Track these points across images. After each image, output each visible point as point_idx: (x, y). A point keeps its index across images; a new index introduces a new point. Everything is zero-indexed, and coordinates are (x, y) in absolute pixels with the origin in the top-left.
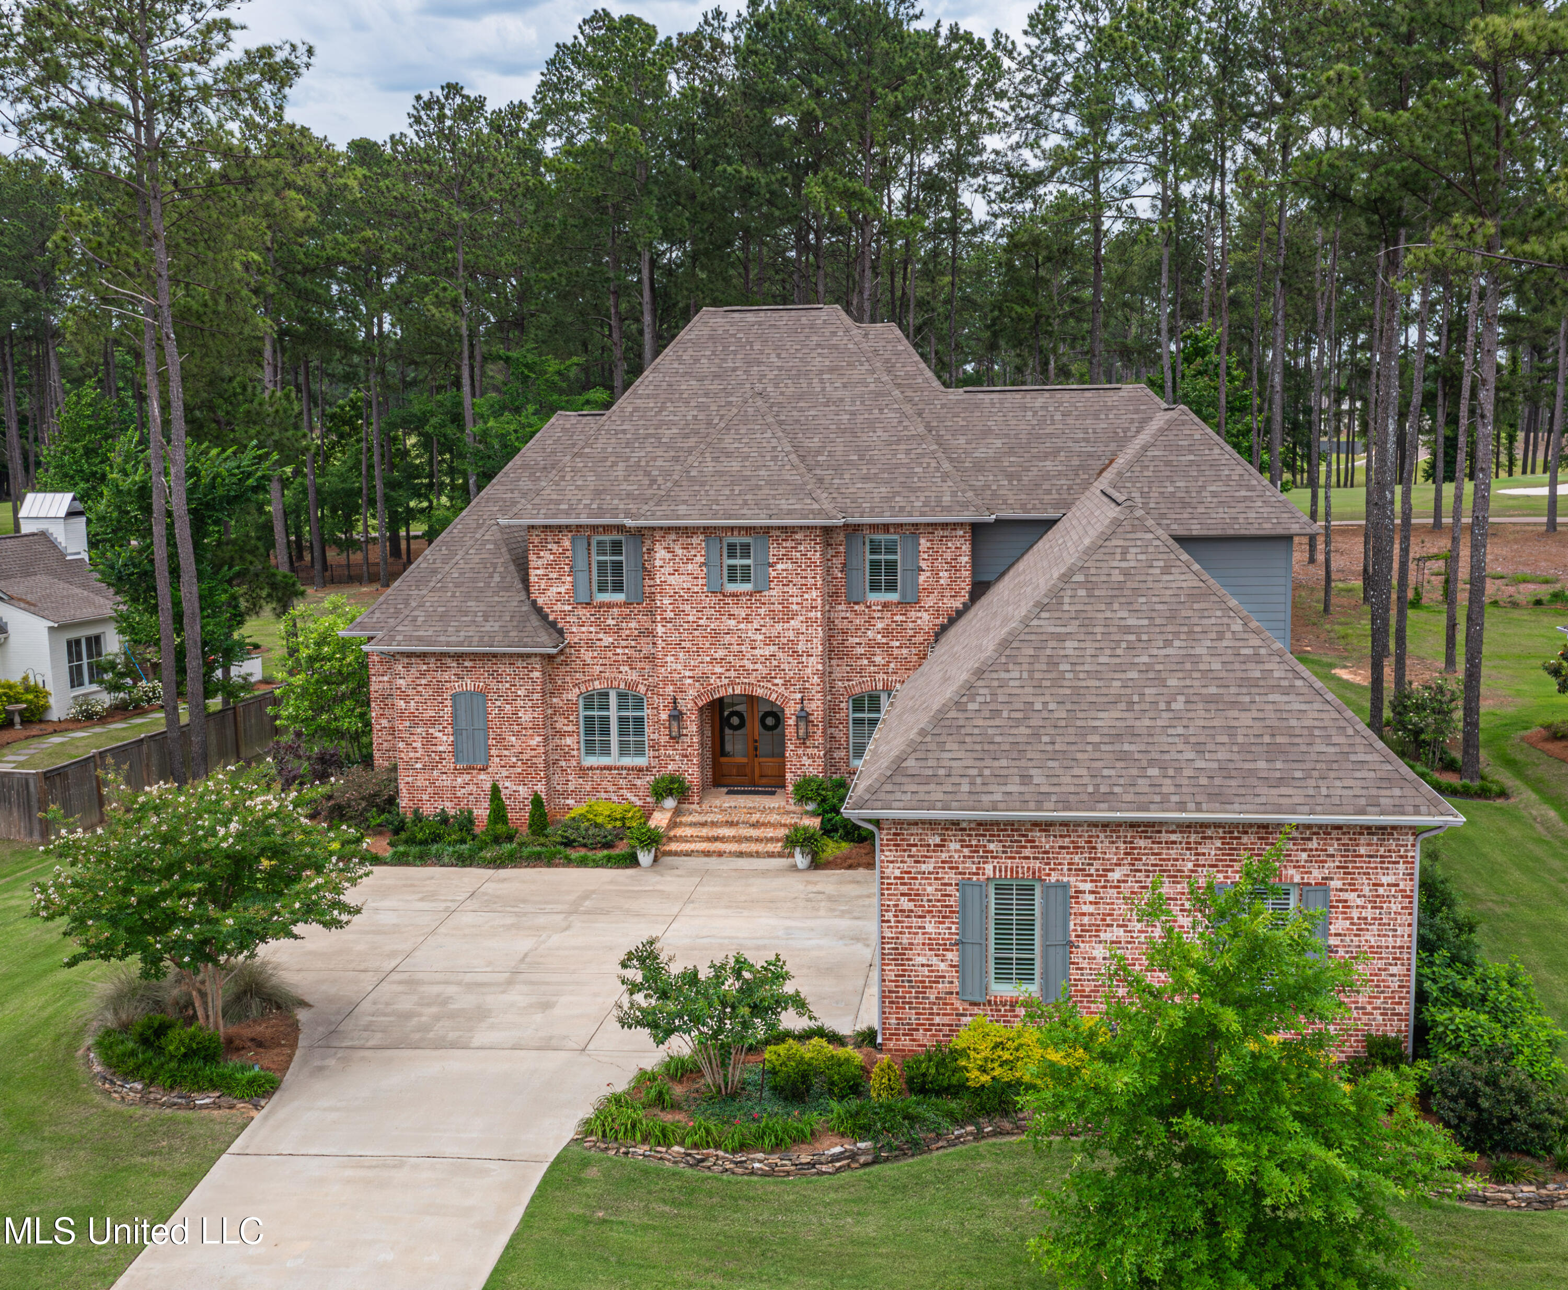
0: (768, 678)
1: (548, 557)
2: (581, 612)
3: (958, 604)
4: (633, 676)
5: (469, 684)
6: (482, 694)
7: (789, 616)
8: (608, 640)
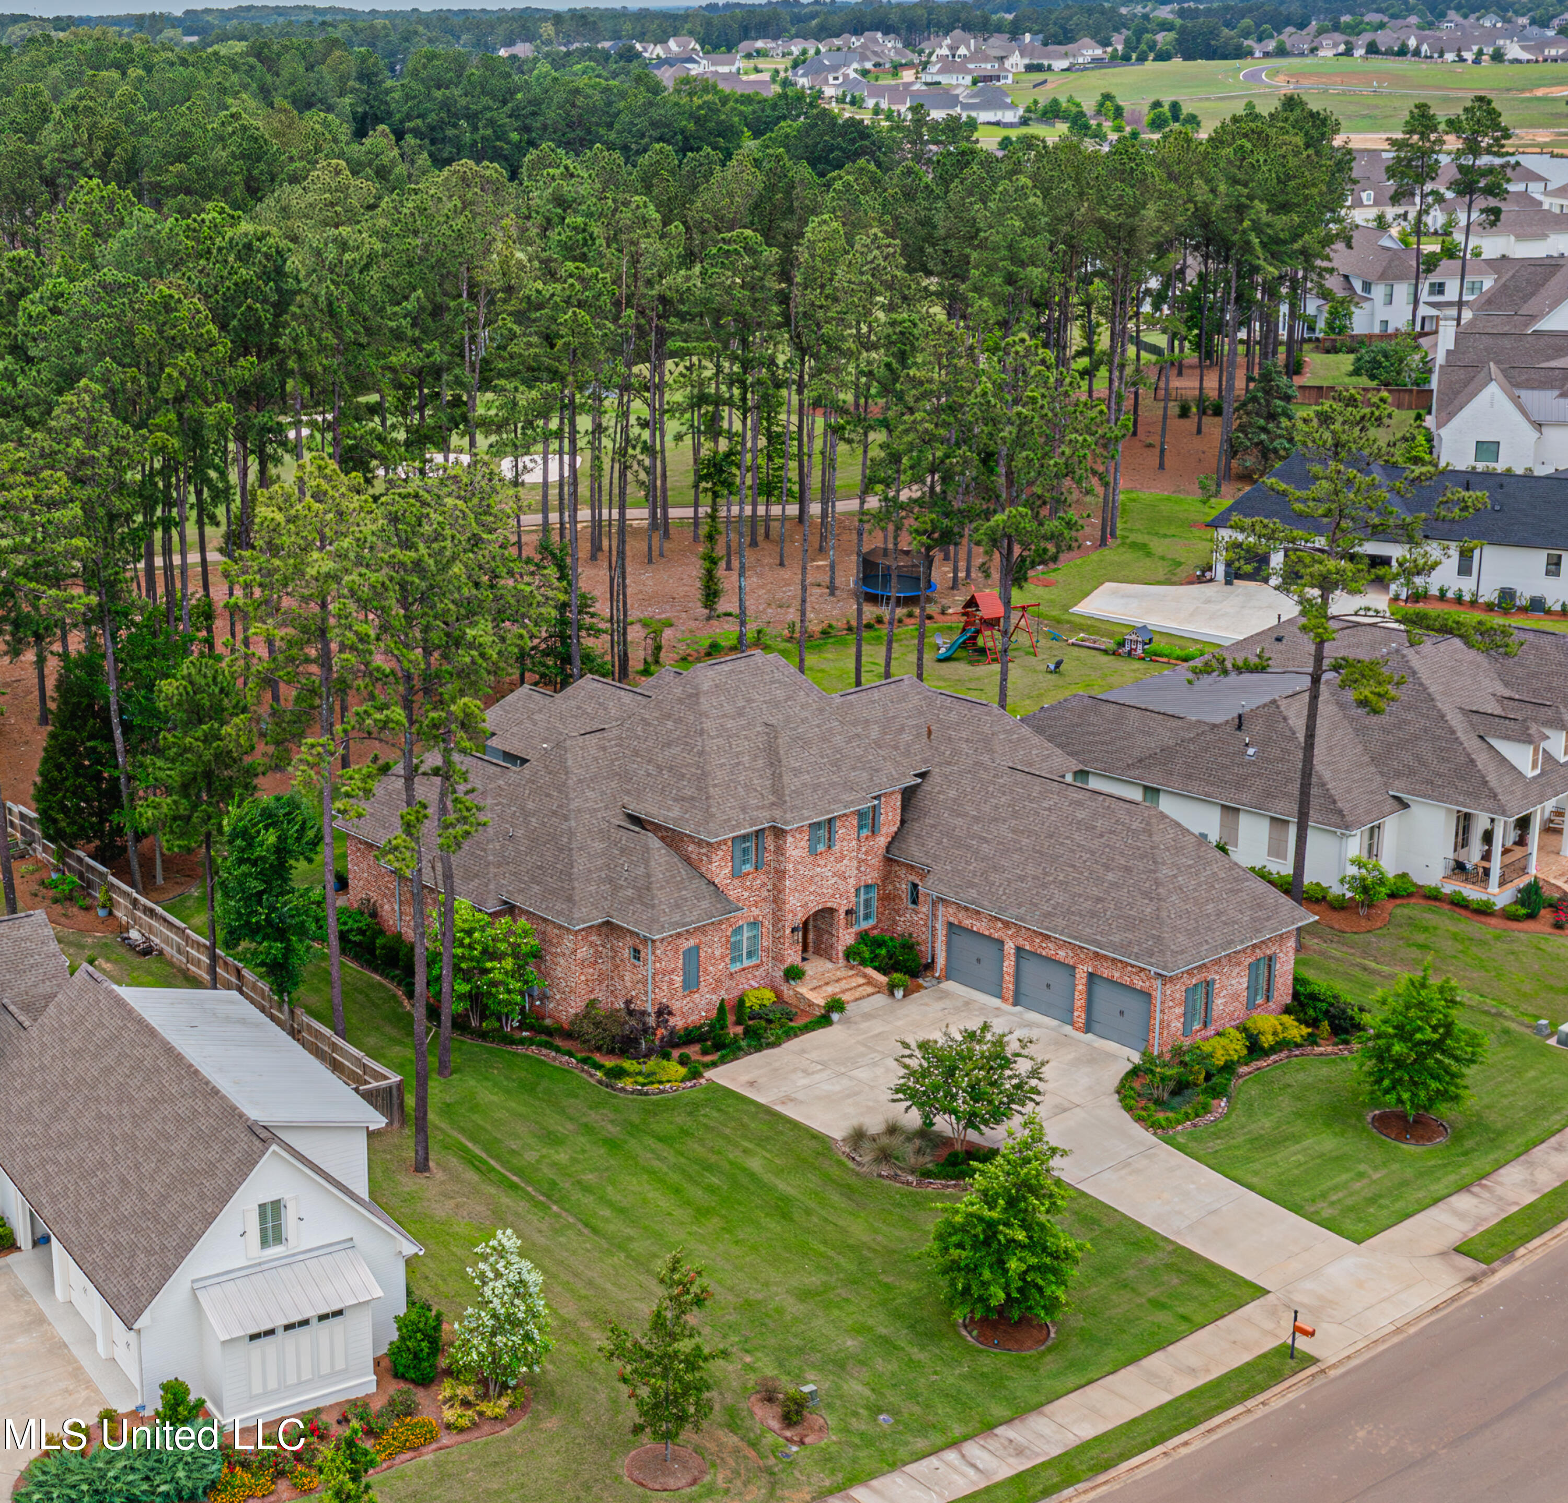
0: (833, 896)
1: (720, 853)
2: (736, 882)
3: (895, 829)
4: (755, 911)
5: (692, 942)
6: (698, 948)
7: (843, 857)
8: (746, 894)
